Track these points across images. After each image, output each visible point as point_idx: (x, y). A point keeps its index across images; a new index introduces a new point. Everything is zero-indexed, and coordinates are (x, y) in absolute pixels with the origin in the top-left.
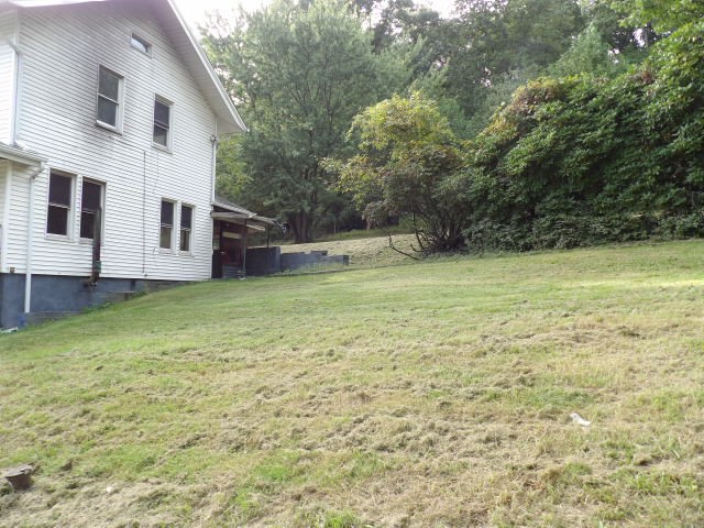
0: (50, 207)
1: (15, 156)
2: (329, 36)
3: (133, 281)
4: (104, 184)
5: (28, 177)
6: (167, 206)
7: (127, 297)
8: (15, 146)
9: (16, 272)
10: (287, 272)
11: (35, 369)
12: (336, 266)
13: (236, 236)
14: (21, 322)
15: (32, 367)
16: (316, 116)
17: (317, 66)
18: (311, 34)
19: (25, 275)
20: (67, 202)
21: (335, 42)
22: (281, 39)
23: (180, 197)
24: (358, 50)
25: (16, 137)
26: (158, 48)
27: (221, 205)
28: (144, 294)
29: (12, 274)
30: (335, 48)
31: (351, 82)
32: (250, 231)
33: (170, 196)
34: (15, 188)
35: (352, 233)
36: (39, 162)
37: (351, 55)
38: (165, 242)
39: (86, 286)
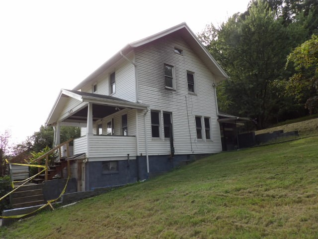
0: (152, 126)
1: (138, 106)
2: (260, 26)
3: (188, 156)
4: (171, 113)
5: (143, 114)
6: (198, 119)
7: (187, 163)
8: (138, 102)
9: (143, 155)
10: (261, 144)
11: (160, 201)
12: (291, 137)
13: (231, 129)
14: (147, 177)
15: (158, 200)
16: (258, 66)
17: (255, 42)
18: (250, 29)
19: (146, 156)
20: (158, 123)
21: (263, 28)
22: (235, 36)
23: (203, 114)
24: (276, 28)
25: (138, 99)
26: (185, 51)
27: (222, 115)
28: (194, 161)
29: (141, 156)
30: (263, 31)
31: (274, 45)
32: (237, 126)
33: (199, 114)
34: (139, 120)
35: (286, 122)
36: (146, 107)
37: (272, 32)
38: (199, 135)
39: (169, 159)
